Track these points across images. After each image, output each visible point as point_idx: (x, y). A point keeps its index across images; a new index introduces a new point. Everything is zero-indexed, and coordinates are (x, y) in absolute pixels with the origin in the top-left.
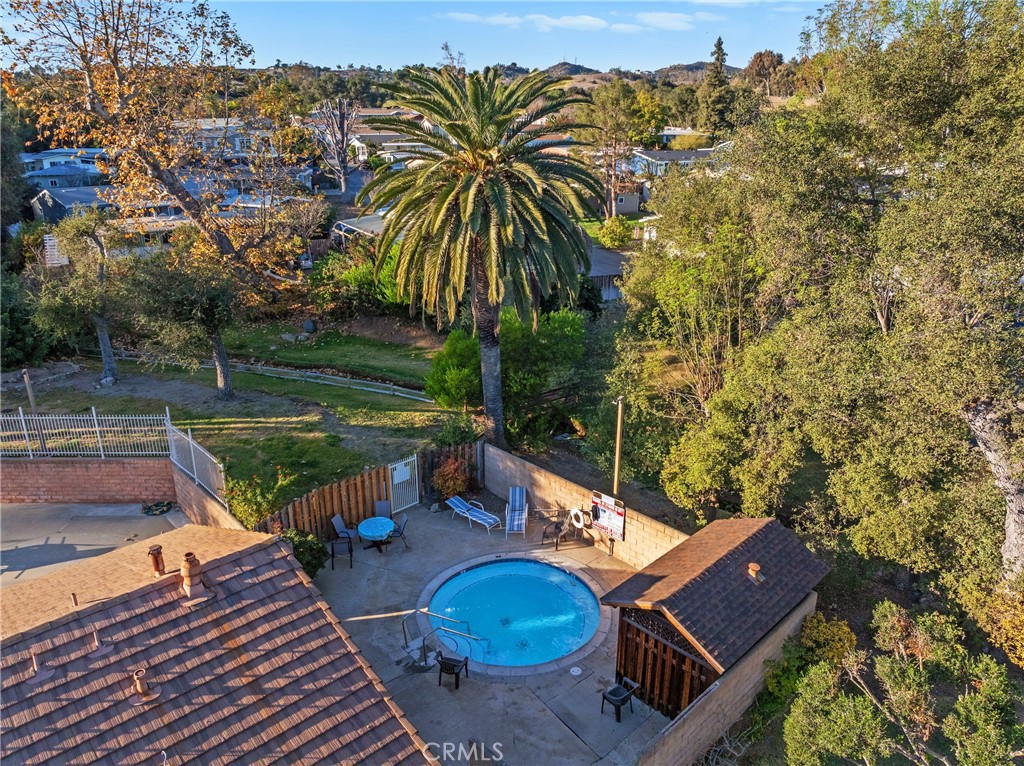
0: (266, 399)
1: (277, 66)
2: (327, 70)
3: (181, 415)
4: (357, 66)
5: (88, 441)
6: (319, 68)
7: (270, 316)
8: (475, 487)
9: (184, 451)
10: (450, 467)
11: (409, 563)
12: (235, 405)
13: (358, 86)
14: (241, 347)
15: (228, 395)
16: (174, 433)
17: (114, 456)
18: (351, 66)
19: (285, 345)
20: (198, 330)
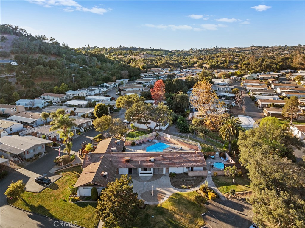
0: (209, 143)
1: (252, 47)
2: (268, 47)
3: (200, 143)
4: (278, 46)
5: (192, 143)
6: (265, 47)
7: (215, 131)
8: (225, 157)
9: (199, 146)
10: (221, 154)
11: (214, 160)
12: (206, 143)
13: (265, 66)
14: (210, 135)
15: (205, 142)
16: (199, 144)
17: (194, 145)
18: (276, 46)
19: (216, 136)
20: (203, 134)
